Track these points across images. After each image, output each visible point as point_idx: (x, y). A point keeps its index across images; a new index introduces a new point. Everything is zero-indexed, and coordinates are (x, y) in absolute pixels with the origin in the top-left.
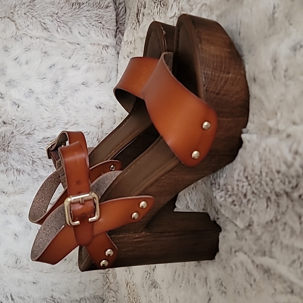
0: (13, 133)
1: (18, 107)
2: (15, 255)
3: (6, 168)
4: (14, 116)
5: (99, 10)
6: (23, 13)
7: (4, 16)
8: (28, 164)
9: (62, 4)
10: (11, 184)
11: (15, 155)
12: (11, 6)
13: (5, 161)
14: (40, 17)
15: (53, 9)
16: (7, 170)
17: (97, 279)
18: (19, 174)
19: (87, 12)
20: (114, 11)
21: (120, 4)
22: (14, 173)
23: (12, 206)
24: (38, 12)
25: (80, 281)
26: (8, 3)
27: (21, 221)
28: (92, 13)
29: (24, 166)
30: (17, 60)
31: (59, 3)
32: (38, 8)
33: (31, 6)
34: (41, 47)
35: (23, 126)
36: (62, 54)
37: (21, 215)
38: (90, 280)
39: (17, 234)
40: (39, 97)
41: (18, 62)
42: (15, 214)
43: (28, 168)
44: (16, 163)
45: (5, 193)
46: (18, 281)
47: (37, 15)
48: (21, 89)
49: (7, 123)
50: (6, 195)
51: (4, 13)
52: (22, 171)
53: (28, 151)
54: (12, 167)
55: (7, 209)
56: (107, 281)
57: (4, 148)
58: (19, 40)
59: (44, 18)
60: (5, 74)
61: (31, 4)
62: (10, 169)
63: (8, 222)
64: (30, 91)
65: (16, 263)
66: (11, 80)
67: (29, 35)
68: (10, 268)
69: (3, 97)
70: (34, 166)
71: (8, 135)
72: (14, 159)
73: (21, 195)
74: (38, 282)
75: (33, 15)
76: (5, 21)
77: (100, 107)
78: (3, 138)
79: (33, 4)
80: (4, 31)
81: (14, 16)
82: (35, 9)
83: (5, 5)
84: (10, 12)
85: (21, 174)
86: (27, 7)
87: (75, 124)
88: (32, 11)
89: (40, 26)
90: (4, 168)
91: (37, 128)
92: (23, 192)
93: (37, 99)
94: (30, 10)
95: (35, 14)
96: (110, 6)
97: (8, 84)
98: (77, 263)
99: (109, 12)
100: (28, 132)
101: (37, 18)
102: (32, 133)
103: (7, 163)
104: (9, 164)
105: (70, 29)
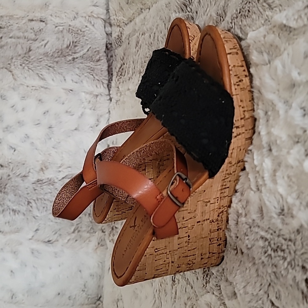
0: (9, 175)
1: (15, 151)
2: (11, 291)
3: (3, 208)
4: (11, 159)
5: (91, 63)
6: (19, 64)
7: (2, 66)
8: (23, 204)
10: (7, 224)
11: (11, 196)
12: (8, 58)
16: (3, 211)
18: (15, 214)
20: (107, 63)
21: (111, 57)
22: (10, 213)
23: (8, 244)
26: (6, 54)
27: (16, 259)
28: (85, 66)
29: (19, 207)
30: (14, 107)
32: (32, 59)
33: (26, 57)
34: (36, 95)
35: (19, 169)
36: (56, 101)
37: (16, 253)
39: (13, 271)
40: (34, 142)
41: (15, 109)
42: (11, 252)
43: (23, 209)
44: (12, 204)
45: (2, 232)
47: (33, 67)
48: (17, 135)
49: (4, 166)
50: (3, 234)
51: (2, 64)
52: (18, 212)
53: (23, 192)
54: (8, 208)
55: (4, 247)
58: (17, 90)
59: (41, 70)
60: (2, 121)
61: (26, 55)
62: (6, 209)
63: (4, 260)
64: (26, 136)
65: (12, 298)
66: (8, 126)
67: (25, 84)
68: (6, 303)
69: (1, 142)
70: (29, 206)
71: (5, 178)
72: (10, 200)
73: (17, 233)
75: (29, 68)
76: (2, 71)
79: (28, 56)
80: (2, 80)
81: (11, 67)
82: (30, 60)
83: (2, 57)
84: (8, 63)
85: (16, 214)
86: (22, 58)
87: (68, 167)
88: (27, 62)
89: (38, 78)
91: (31, 171)
92: (18, 231)
93: (32, 143)
94: (25, 61)
95: (31, 66)
96: (102, 60)
97: (6, 129)
98: (69, 297)
99: (100, 65)
100: (23, 174)
101: (34, 71)
102: (27, 175)
103: (4, 204)
104: (5, 204)
105: (64, 77)
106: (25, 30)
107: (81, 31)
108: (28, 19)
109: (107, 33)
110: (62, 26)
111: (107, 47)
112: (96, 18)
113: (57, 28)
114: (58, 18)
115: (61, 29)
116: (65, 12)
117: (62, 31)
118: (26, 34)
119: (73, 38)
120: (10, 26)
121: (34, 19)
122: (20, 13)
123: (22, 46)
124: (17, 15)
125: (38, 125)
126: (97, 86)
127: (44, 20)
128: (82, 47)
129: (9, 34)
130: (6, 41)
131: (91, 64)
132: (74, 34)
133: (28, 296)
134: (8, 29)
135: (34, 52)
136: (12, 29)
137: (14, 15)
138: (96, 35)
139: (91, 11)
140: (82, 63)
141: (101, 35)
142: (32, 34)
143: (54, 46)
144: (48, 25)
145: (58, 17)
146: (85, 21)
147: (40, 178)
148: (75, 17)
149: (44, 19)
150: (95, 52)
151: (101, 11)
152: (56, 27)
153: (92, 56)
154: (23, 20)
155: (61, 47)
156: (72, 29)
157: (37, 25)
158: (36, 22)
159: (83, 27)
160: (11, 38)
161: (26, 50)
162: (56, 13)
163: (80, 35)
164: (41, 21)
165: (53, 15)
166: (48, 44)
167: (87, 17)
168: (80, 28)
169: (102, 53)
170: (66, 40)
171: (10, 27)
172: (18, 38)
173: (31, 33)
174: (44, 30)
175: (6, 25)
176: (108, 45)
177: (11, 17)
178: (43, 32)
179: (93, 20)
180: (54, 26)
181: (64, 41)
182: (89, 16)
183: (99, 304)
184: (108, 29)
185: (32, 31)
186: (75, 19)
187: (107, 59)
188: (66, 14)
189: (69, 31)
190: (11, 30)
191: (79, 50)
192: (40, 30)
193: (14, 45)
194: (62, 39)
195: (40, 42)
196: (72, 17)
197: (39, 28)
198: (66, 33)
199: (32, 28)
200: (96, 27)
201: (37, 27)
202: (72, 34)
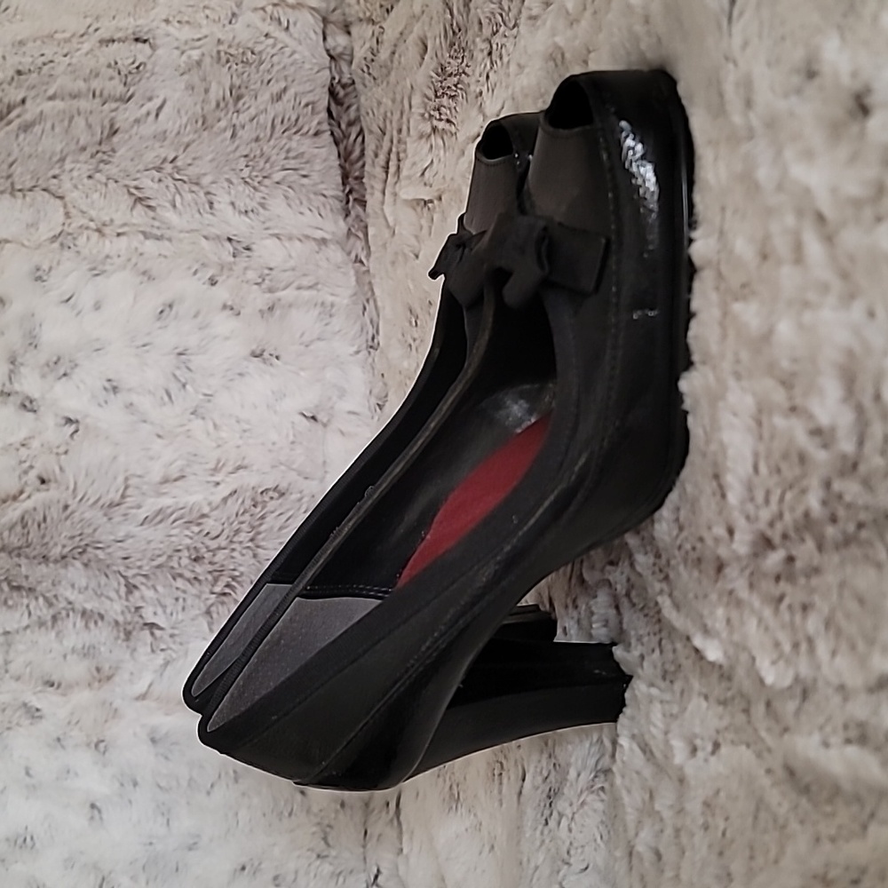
0: (66, 507)
1: (76, 430)
2: (96, 867)
3: (52, 612)
6: (84, 176)
7: (29, 185)
8: (113, 595)
9: (189, 134)
11: (75, 571)
12: (50, 158)
13: (49, 591)
14: (128, 176)
15: (162, 150)
16: (55, 618)
21: (350, 124)
22: (75, 624)
23: (78, 722)
24: (123, 165)
26: (40, 149)
27: (105, 766)
29: (101, 603)
30: (72, 301)
31: (179, 133)
32: (121, 155)
33: (104, 153)
34: (134, 261)
36: (195, 274)
37: (102, 746)
39: (98, 804)
41: (73, 307)
42: (88, 745)
43: (115, 609)
44: (81, 596)
45: (56, 685)
47: (120, 171)
48: (82, 381)
49: (50, 481)
50: (60, 691)
51: (29, 177)
52: (96, 617)
53: (110, 554)
54: (70, 606)
55: (65, 733)
57: (45, 552)
58: (69, 248)
60: (36, 346)
61: (104, 148)
62: (64, 613)
63: (68, 772)
64: (107, 385)
69: (35, 408)
70: (131, 598)
71: (55, 517)
72: (74, 585)
75: (109, 176)
76: (33, 199)
77: (313, 418)
78: (39, 526)
79: (110, 149)
80: (33, 225)
81: (62, 185)
82: (116, 161)
83: (30, 156)
84: (51, 173)
85: (92, 625)
86: (92, 156)
87: (239, 468)
88: (107, 167)
89: (128, 200)
90: (45, 611)
93: (130, 406)
94: (102, 165)
97: (46, 369)
98: (276, 878)
100: (108, 498)
101: (121, 181)
103: (55, 596)
104: (60, 599)
106: (91, 71)
107: (253, 53)
108: (99, 39)
109: (332, 52)
110: (199, 47)
111: (332, 93)
112: (294, 7)
113: (184, 58)
114: (187, 28)
115: (196, 58)
116: (205, 7)
117: (199, 63)
118: (96, 84)
119: (232, 77)
120: (44, 64)
121: (115, 38)
123: (87, 120)
124: (64, 31)
125: (145, 348)
127: (145, 38)
129: (44, 87)
130: (38, 110)
132: (234, 67)
133: (148, 882)
134: (39, 73)
135: (127, 137)
136: (52, 73)
137: (56, 32)
138: (296, 56)
141: (314, 57)
142: (113, 82)
143: (183, 112)
144: (160, 52)
145: (188, 22)
146: (264, 20)
148: (233, 15)
149: (147, 33)
152: (183, 53)
154: (82, 43)
155: (200, 111)
156: (226, 53)
157: (125, 54)
158: (121, 44)
159: (258, 40)
160: (51, 98)
161: (102, 133)
162: (180, 12)
163: (251, 64)
164: (137, 40)
165: (171, 19)
166: (165, 109)
167: (269, 9)
168: (250, 45)
170: (213, 87)
171: (45, 69)
172: (74, 96)
173: (111, 78)
174: (149, 67)
175: (33, 62)
176: (338, 88)
177: (48, 39)
178: (148, 75)
179: (285, 14)
180: (177, 53)
181: (207, 91)
182: (274, 5)
184: (339, 41)
185: (111, 72)
186: (234, 21)
188: (207, 12)
189: (219, 59)
190: (51, 75)
191: (246, 106)
192: (138, 68)
193: (62, 121)
194: (200, 88)
195: (141, 103)
196: (224, 15)
197: (133, 63)
198: (212, 65)
199: (113, 63)
200: (296, 35)
201: (127, 58)
202: (229, 65)
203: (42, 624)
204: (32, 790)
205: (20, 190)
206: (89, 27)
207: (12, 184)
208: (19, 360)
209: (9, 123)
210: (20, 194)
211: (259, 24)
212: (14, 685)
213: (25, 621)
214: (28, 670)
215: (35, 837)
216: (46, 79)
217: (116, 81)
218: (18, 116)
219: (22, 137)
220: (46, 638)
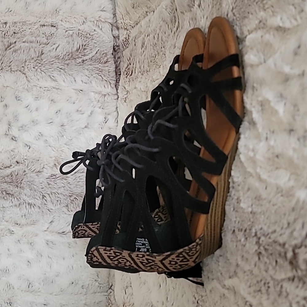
0: (25, 171)
1: (29, 148)
2: (28, 280)
3: (19, 202)
4: (26, 156)
5: (100, 64)
6: (32, 67)
7: (16, 69)
8: (38, 198)
10: (24, 217)
11: (27, 191)
12: (22, 61)
13: (18, 196)
14: (49, 72)
16: (19, 204)
17: (101, 301)
18: (31, 208)
19: (90, 66)
20: (114, 64)
21: (118, 58)
22: (26, 207)
23: (25, 236)
25: (86, 303)
26: (19, 58)
27: (33, 250)
28: (94, 67)
29: (34, 200)
30: (28, 107)
32: (44, 62)
33: (39, 60)
34: (49, 96)
35: (33, 165)
36: (68, 100)
37: (32, 244)
38: (95, 303)
39: (30, 261)
40: (47, 140)
41: (29, 110)
42: (28, 243)
43: (39, 202)
44: (28, 198)
45: (19, 224)
46: (30, 303)
47: (46, 69)
48: (32, 133)
49: (20, 162)
50: (19, 226)
51: (16, 67)
52: (33, 205)
53: (38, 187)
54: (24, 202)
55: (21, 239)
56: (109, 303)
57: (17, 185)
58: (30, 91)
59: (53, 72)
60: (18, 120)
61: (39, 58)
62: (22, 203)
63: (21, 251)
64: (39, 134)
65: (29, 287)
66: (23, 125)
67: (38, 85)
68: (23, 292)
69: (16, 140)
70: (44, 200)
71: (21, 173)
72: (26, 194)
73: (33, 226)
74: (49, 304)
75: (41, 70)
76: (17, 74)
78: (16, 176)
79: (41, 59)
80: (16, 82)
81: (25, 69)
82: (42, 63)
83: (16, 60)
84: (22, 66)
85: (32, 207)
86: (35, 61)
88: (40, 65)
89: (50, 79)
90: (17, 202)
91: (46, 166)
92: (34, 223)
94: (38, 64)
95: (43, 69)
96: (109, 61)
97: (21, 128)
98: (82, 286)
99: (107, 66)
100: (38, 170)
101: (47, 73)
102: (41, 170)
103: (20, 198)
105: (74, 78)
106: (37, 35)
107: (90, 35)
108: (40, 24)
109: (114, 36)
110: (72, 30)
111: (114, 49)
112: (103, 22)
113: (67, 33)
114: (68, 23)
115: (71, 34)
116: (74, 17)
117: (72, 36)
118: (38, 39)
119: (82, 41)
120: (23, 31)
121: (45, 25)
122: (33, 19)
123: (34, 50)
124: (29, 21)
125: (51, 124)
126: (105, 86)
127: (55, 26)
128: (91, 50)
129: (22, 39)
130: (20, 45)
131: (100, 66)
132: (83, 38)
133: (43, 285)
134: (21, 34)
135: (46, 55)
136: (25, 34)
137: (27, 21)
138: (104, 38)
139: (99, 16)
140: (91, 65)
141: (109, 38)
142: (43, 38)
143: (65, 49)
144: (59, 30)
145: (68, 22)
146: (94, 26)
147: (53, 173)
148: (84, 22)
149: (55, 24)
150: (103, 54)
151: (108, 16)
152: (66, 31)
153: (100, 58)
154: (35, 25)
155: (71, 50)
156: (81, 33)
157: (48, 30)
158: (47, 27)
159: (91, 31)
160: (24, 42)
161: (39, 54)
162: (66, 18)
163: (89, 38)
164: (52, 26)
165: (63, 20)
166: (59, 48)
167: (95, 22)
168: (89, 32)
169: (110, 55)
170: (76, 43)
171: (23, 33)
172: (31, 42)
174: (55, 34)
175: (19, 30)
176: (116, 47)
177: (24, 23)
178: (54, 37)
179: (101, 24)
180: (64, 31)
181: (74, 44)
182: (97, 21)
183: (111, 292)
184: (116, 32)
185: (43, 35)
186: (84, 24)
187: (114, 60)
188: (75, 19)
189: (79, 35)
191: (88, 53)
192: (51, 34)
193: (27, 49)
194: (71, 43)
195: (52, 45)
196: (81, 21)
197: (50, 33)
198: (76, 37)
199: (44, 33)
200: (104, 31)
201: (48, 32)
202: (81, 37)
203: (16, 206)
204: (10, 255)
205: (13, 71)
206: (38, 20)
207: (11, 69)
208: (12, 124)
209: (11, 49)
210: (13, 72)
211: (92, 26)
212: (6, 223)
213: (11, 204)
214: (10, 219)
215: (9, 270)
216: (23, 36)
217: (45, 38)
218: (13, 47)
219: (14, 54)
220: (17, 210)
